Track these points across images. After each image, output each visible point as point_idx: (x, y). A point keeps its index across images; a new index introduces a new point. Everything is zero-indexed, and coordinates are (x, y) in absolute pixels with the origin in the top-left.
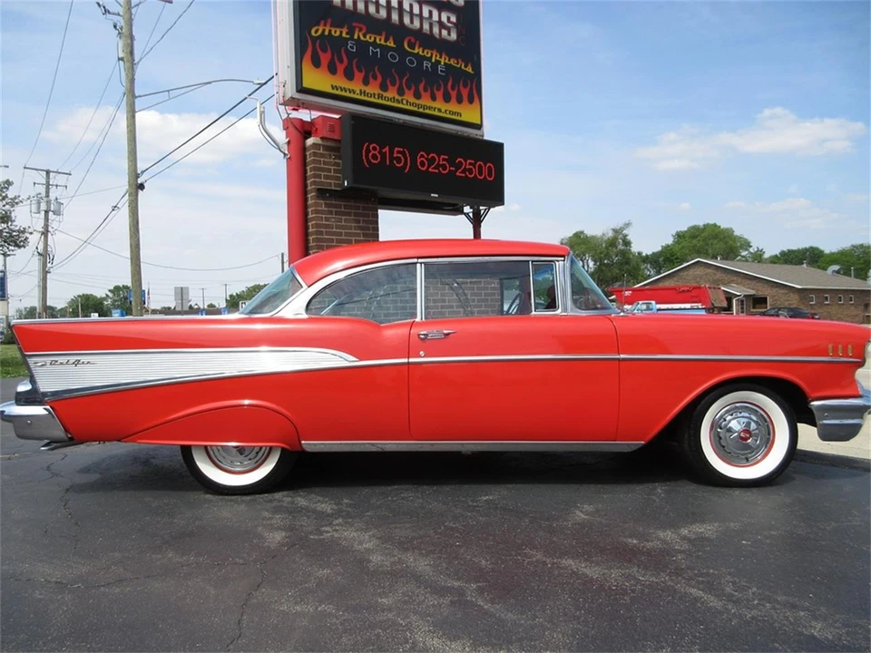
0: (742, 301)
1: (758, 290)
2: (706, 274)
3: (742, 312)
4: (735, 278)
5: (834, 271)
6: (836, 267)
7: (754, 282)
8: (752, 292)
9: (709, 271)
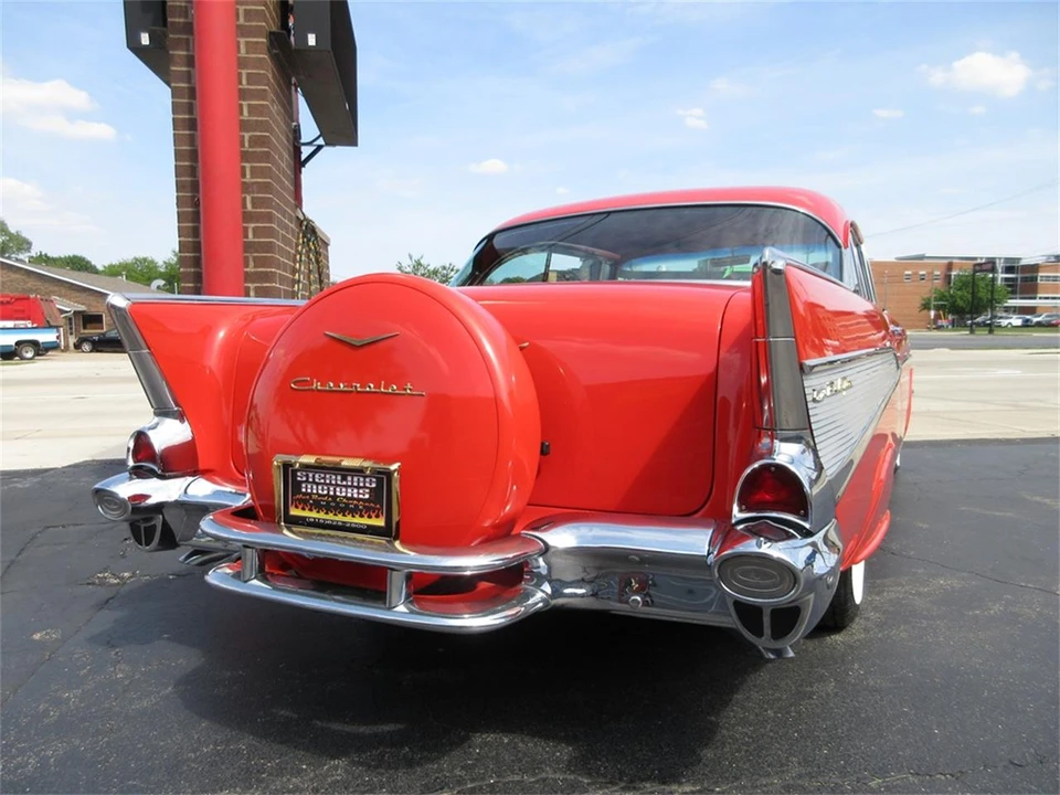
0: (70, 319)
1: (89, 306)
2: (11, 281)
3: (71, 334)
4: (56, 289)
5: (158, 287)
6: (161, 282)
7: (84, 295)
8: (82, 308)
9: (17, 276)
